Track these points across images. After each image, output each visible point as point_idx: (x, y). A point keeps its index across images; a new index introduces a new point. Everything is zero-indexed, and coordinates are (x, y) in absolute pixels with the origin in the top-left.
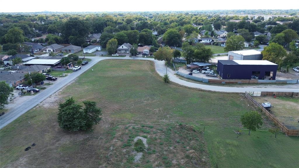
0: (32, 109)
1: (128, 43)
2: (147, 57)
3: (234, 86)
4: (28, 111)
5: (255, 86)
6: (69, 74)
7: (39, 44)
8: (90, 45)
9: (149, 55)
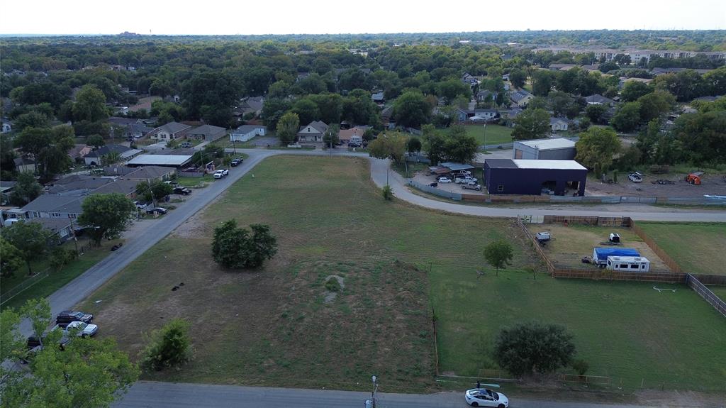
0: (163, 239)
1: (321, 121)
2: (357, 151)
3: (506, 207)
4: (158, 242)
5: (542, 207)
6: (211, 183)
7: (139, 121)
8: (242, 123)
9: (362, 147)
